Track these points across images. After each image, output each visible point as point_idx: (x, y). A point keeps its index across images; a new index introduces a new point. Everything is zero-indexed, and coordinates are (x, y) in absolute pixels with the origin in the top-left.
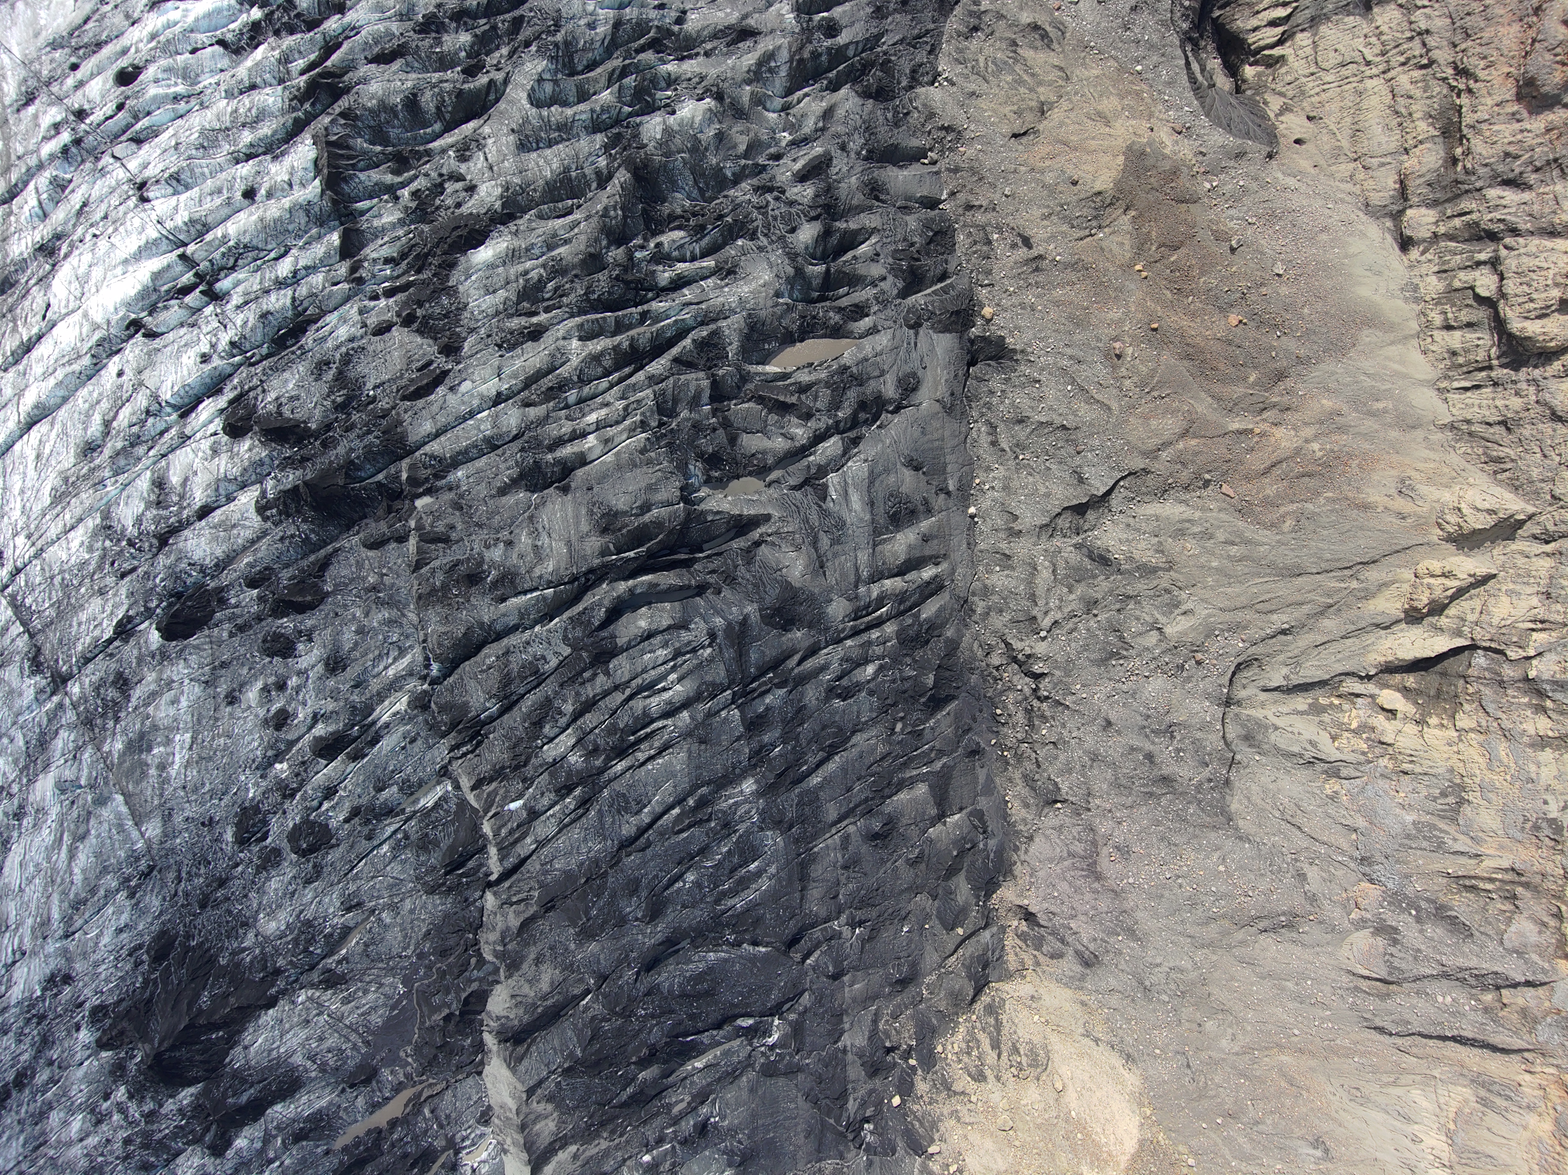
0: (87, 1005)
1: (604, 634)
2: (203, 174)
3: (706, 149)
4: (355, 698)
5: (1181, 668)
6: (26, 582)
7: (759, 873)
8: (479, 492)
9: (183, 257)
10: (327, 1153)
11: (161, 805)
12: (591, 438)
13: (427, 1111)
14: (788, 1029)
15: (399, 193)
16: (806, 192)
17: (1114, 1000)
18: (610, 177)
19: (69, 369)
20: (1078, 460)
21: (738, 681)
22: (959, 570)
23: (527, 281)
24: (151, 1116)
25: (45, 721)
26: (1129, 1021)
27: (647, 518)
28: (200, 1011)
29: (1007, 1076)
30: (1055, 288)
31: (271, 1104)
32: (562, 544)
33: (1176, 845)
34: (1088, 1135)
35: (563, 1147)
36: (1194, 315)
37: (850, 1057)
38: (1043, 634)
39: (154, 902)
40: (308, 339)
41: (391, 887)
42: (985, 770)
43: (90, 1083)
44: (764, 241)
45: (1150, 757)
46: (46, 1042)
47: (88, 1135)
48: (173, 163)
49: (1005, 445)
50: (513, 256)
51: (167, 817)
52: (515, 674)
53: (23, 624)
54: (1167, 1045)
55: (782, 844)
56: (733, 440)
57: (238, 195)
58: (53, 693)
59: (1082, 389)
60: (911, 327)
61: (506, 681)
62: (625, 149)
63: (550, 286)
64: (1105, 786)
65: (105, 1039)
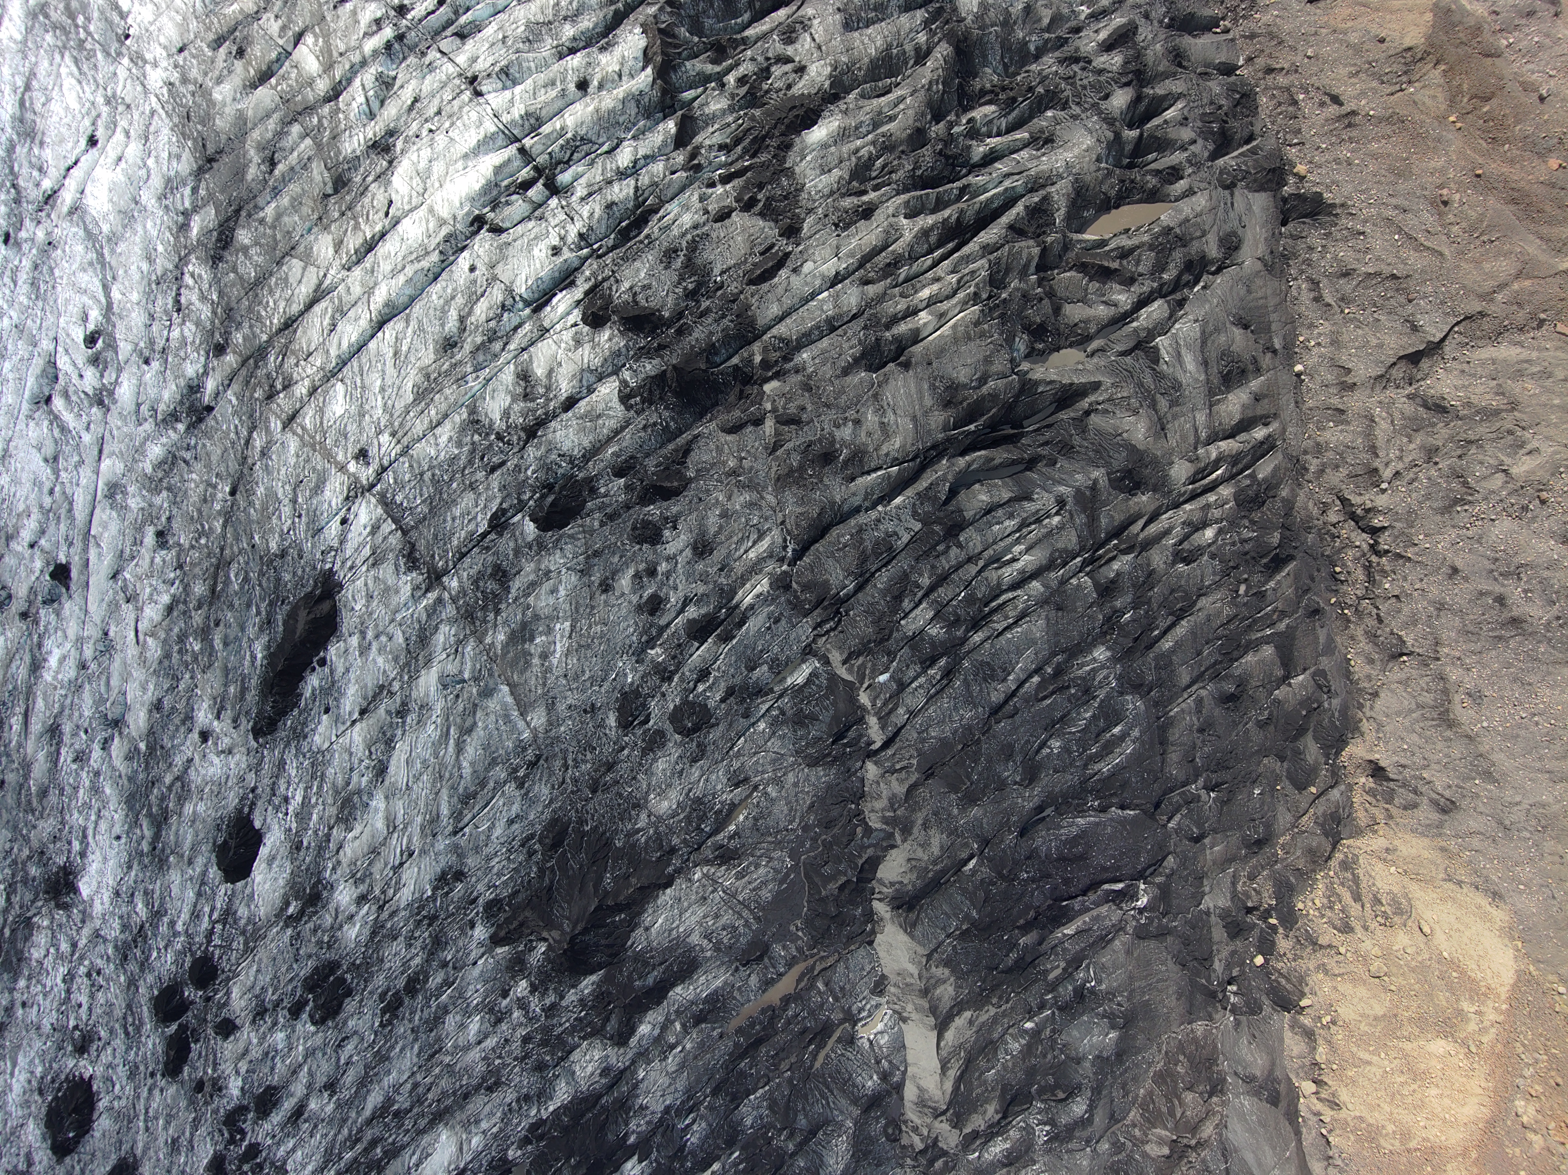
0: (481, 901)
1: (950, 507)
2: (529, 69)
3: (1015, 23)
4: (723, 580)
5: (1525, 508)
6: (395, 480)
7: (1123, 737)
8: (825, 373)
9: (522, 151)
10: (721, 1036)
11: (545, 694)
12: (922, 314)
13: (820, 985)
14: (1157, 891)
15: (725, 79)
16: (1115, 60)
17: (1476, 842)
18: (929, 52)
19: (417, 266)
20: (1410, 308)
21: (1088, 546)
22: (1290, 429)
23: (859, 159)
24: (551, 1010)
25: (424, 617)
26: (1491, 860)
27: (985, 390)
28: (606, 893)
29: (1373, 925)
30: (1370, 142)
31: (673, 985)
32: (907, 420)
33: (1530, 684)
34: (1463, 973)
35: (959, 1013)
36: (1512, 162)
37: (1213, 919)
38: (1384, 486)
39: (543, 790)
40: (652, 227)
41: (774, 761)
42: (1325, 630)
43: (486, 982)
44: (1076, 110)
45: (1501, 600)
46: (438, 943)
47: (486, 1037)
48: (502, 56)
49: (1329, 299)
50: (843, 135)
51: (551, 707)
52: (869, 551)
53: (394, 521)
54: (1531, 880)
55: (1143, 707)
56: (1057, 310)
57: (572, 87)
58: (427, 590)
59: (1410, 237)
60: (1226, 187)
61: (863, 559)
62: (947, 22)
63: (879, 163)
64: (1453, 634)
65: (502, 934)
